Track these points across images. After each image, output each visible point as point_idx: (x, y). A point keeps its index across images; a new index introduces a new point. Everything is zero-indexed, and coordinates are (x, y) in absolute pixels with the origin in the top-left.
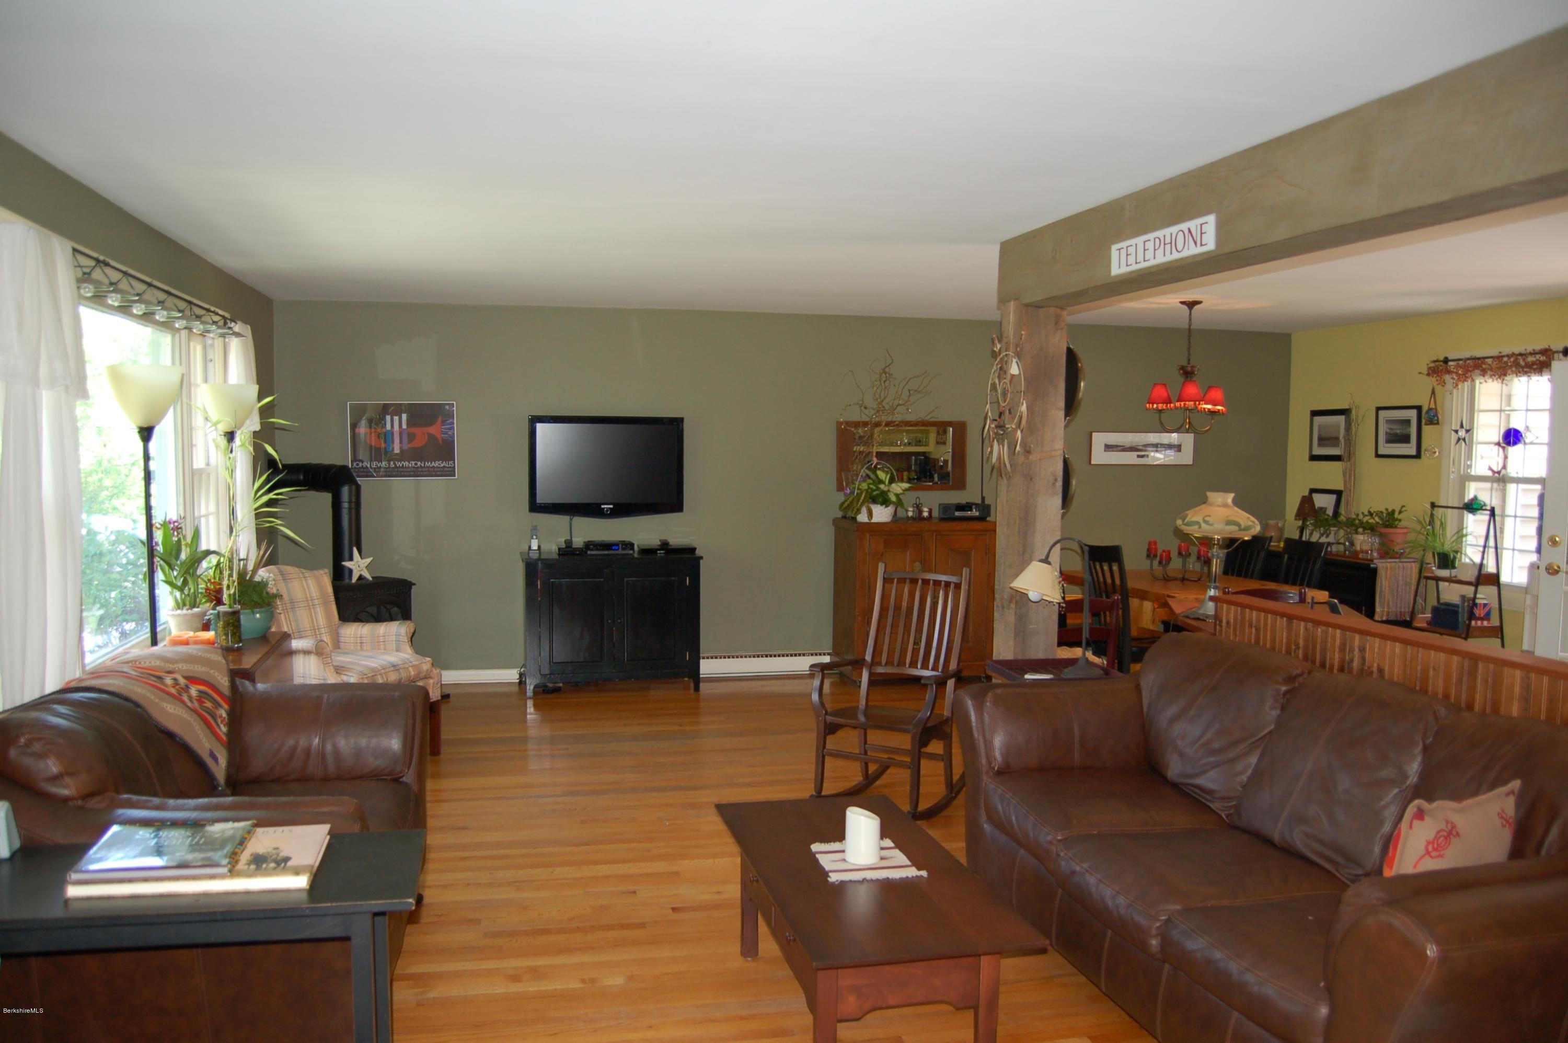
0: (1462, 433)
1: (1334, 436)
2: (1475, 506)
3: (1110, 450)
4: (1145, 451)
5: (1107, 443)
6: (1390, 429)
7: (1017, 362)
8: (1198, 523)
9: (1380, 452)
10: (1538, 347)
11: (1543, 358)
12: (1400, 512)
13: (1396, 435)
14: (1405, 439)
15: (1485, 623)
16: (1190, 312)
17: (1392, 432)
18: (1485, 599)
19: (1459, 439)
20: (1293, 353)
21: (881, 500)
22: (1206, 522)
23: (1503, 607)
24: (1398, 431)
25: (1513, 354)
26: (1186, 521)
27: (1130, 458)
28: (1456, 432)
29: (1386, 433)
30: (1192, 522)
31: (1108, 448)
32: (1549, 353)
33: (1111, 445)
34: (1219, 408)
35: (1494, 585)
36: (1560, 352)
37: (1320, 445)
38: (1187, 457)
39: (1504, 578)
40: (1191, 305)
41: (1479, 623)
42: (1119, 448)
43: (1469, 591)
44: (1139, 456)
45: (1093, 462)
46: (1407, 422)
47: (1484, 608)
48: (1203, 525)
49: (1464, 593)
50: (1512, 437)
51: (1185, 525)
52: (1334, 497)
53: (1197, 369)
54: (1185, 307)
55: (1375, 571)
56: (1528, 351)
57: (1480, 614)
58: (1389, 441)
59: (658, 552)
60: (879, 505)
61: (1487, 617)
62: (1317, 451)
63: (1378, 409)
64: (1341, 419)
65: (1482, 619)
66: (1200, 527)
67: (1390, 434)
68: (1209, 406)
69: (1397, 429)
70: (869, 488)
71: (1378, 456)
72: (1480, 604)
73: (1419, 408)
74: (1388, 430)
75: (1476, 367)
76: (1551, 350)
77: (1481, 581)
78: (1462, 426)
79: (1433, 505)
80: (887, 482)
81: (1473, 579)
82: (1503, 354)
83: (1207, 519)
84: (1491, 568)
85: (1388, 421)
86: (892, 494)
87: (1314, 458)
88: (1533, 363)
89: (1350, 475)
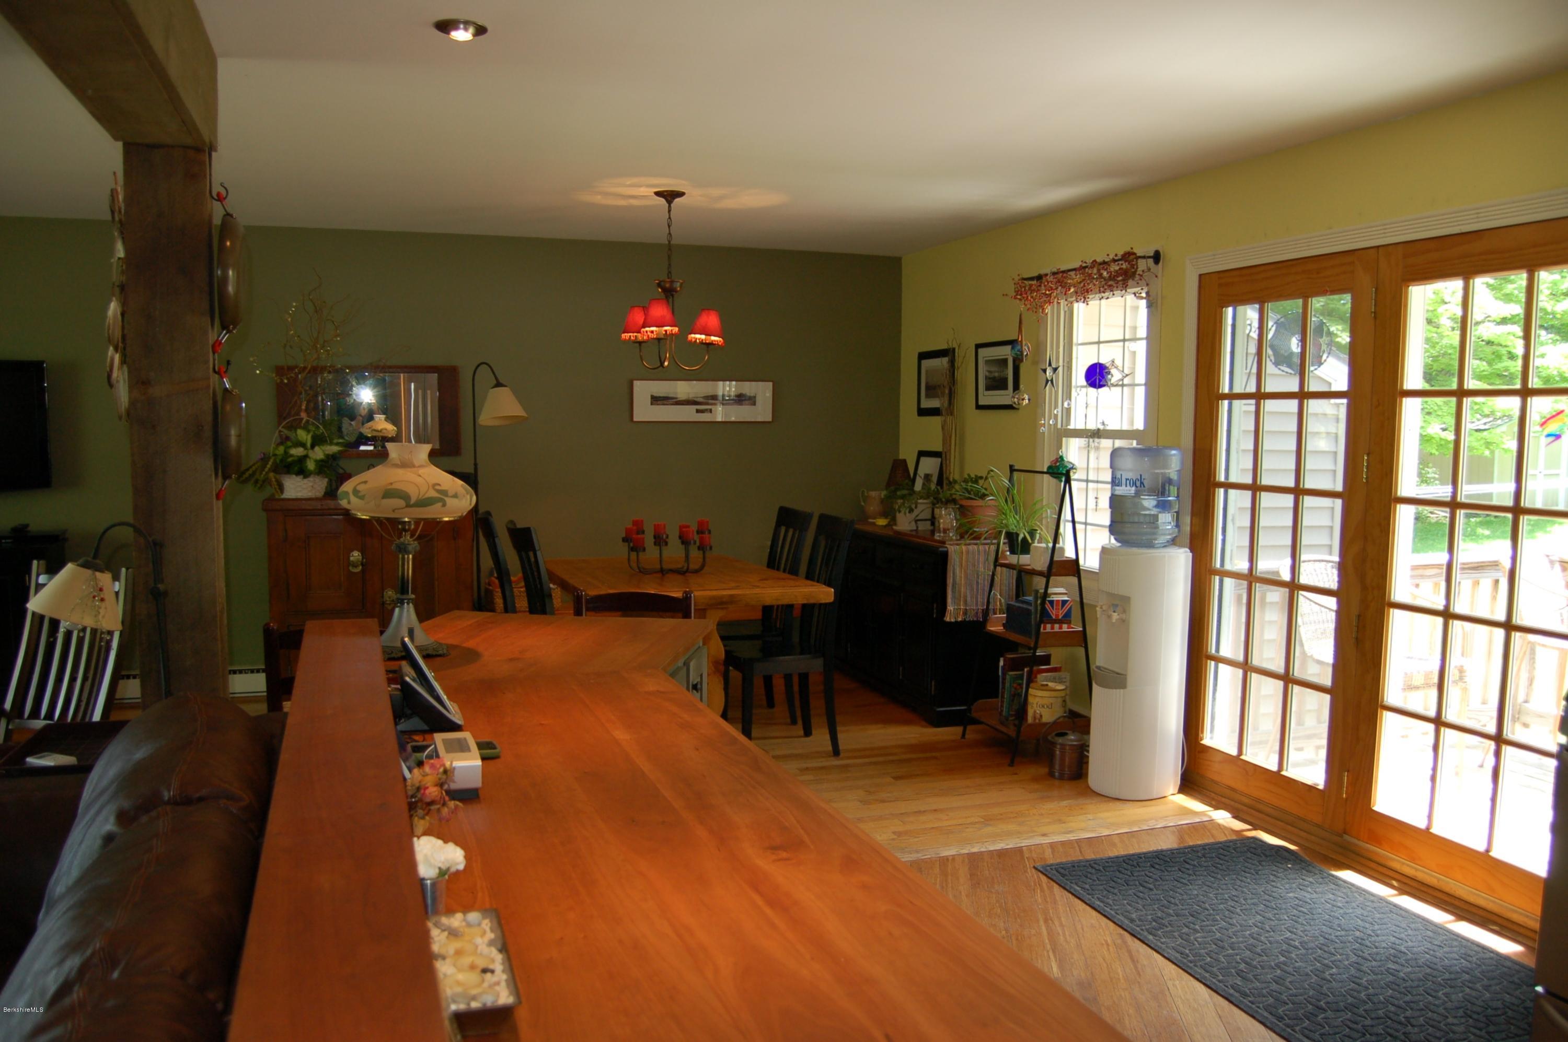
0: (1050, 373)
1: (939, 383)
2: (1060, 470)
3: (659, 402)
4: (707, 404)
5: (655, 395)
6: (989, 372)
9: (981, 403)
10: (1122, 251)
11: (1125, 266)
12: (986, 478)
13: (994, 378)
14: (1003, 384)
15: (1065, 628)
16: (670, 206)
17: (992, 376)
18: (1066, 594)
19: (1049, 380)
20: (904, 281)
21: (296, 468)
23: (1085, 605)
24: (996, 374)
25: (1097, 262)
27: (688, 414)
28: (1045, 371)
29: (986, 377)
31: (656, 400)
32: (1132, 257)
33: (660, 397)
34: (713, 338)
35: (1074, 576)
36: (1149, 257)
37: (927, 396)
38: (762, 412)
39: (1086, 564)
40: (670, 196)
41: (1057, 626)
42: (671, 401)
44: (698, 411)
45: (635, 419)
46: (1005, 363)
47: (1063, 606)
50: (1097, 375)
52: (938, 460)
53: (678, 284)
54: (662, 201)
55: (945, 555)
56: (1111, 257)
57: (1057, 615)
58: (988, 388)
59: (3, 541)
60: (294, 476)
61: (1067, 618)
62: (927, 404)
63: (978, 346)
64: (944, 361)
65: (1061, 622)
67: (990, 378)
68: (703, 337)
69: (995, 372)
71: (979, 407)
72: (1058, 601)
74: (986, 374)
76: (1134, 254)
77: (1054, 570)
78: (1050, 365)
79: (1012, 469)
80: (309, 445)
81: (1044, 568)
82: (1087, 263)
84: (1067, 553)
85: (988, 362)
86: (312, 461)
87: (921, 412)
88: (1117, 274)
89: (949, 433)
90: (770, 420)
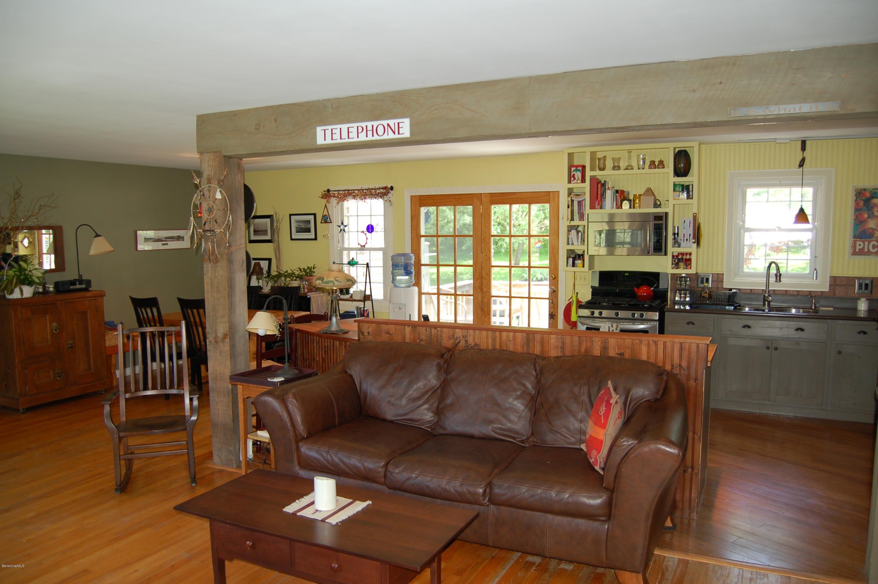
0: (342, 227)
1: (264, 229)
2: (354, 263)
3: (149, 241)
4: (166, 241)
5: (146, 237)
6: (299, 225)
7: (220, 191)
8: (332, 281)
9: (293, 238)
10: (381, 186)
11: (383, 191)
12: (314, 268)
13: (302, 228)
14: (308, 230)
17: (300, 227)
19: (341, 230)
22: (337, 281)
23: (374, 311)
24: (303, 226)
25: (369, 189)
26: (324, 281)
28: (339, 226)
30: (329, 281)
31: (146, 240)
32: (387, 188)
33: (148, 238)
35: (371, 300)
37: (255, 235)
38: (187, 243)
39: (374, 297)
42: (152, 240)
43: (361, 305)
44: (163, 244)
45: (141, 250)
46: (309, 222)
47: (367, 312)
48: (336, 282)
49: (357, 306)
50: (370, 229)
51: (324, 283)
52: (267, 262)
55: (309, 299)
56: (376, 188)
58: (297, 232)
61: (368, 315)
62: (253, 238)
63: (291, 215)
64: (268, 220)
66: (334, 284)
67: (298, 228)
70: (15, 274)
73: (315, 215)
74: (297, 226)
75: (350, 194)
77: (365, 299)
78: (341, 223)
81: (362, 299)
82: (363, 188)
83: (336, 279)
84: (368, 293)
85: (298, 221)
87: (251, 242)
88: (379, 193)
89: (278, 251)
90: (190, 247)
